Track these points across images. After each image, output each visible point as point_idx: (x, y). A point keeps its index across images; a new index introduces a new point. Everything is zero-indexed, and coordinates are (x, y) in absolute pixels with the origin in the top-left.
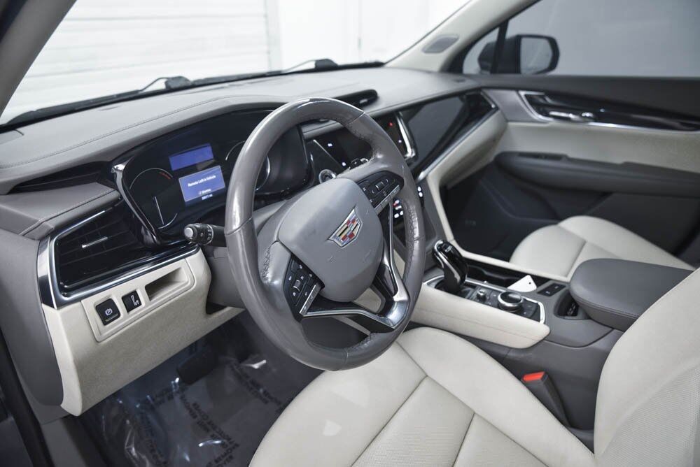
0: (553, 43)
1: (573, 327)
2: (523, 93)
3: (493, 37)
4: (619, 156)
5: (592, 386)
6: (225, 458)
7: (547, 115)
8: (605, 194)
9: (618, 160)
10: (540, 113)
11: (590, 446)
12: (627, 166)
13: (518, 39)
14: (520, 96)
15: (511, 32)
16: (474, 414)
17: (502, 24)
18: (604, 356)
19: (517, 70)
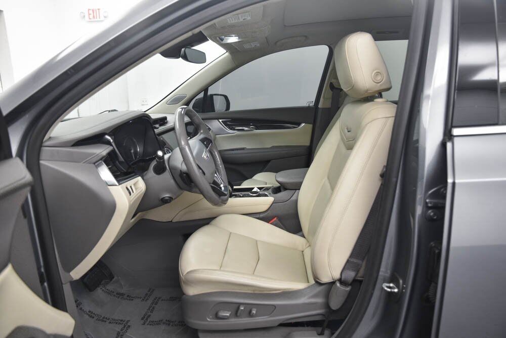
0: (226, 97)
1: (283, 195)
2: (221, 121)
3: (201, 95)
4: (269, 144)
5: (296, 216)
6: (125, 329)
7: (234, 130)
8: (268, 161)
9: (269, 146)
10: (231, 129)
11: (303, 236)
12: (273, 147)
13: (212, 96)
14: (219, 122)
15: (209, 93)
16: (257, 241)
17: (206, 90)
18: (296, 202)
19: (213, 110)
